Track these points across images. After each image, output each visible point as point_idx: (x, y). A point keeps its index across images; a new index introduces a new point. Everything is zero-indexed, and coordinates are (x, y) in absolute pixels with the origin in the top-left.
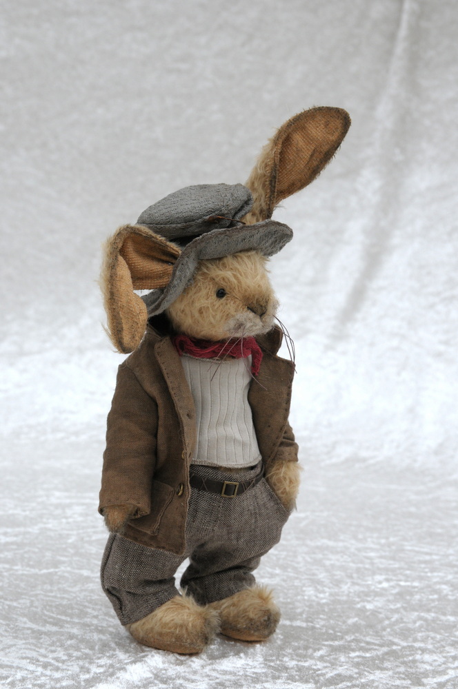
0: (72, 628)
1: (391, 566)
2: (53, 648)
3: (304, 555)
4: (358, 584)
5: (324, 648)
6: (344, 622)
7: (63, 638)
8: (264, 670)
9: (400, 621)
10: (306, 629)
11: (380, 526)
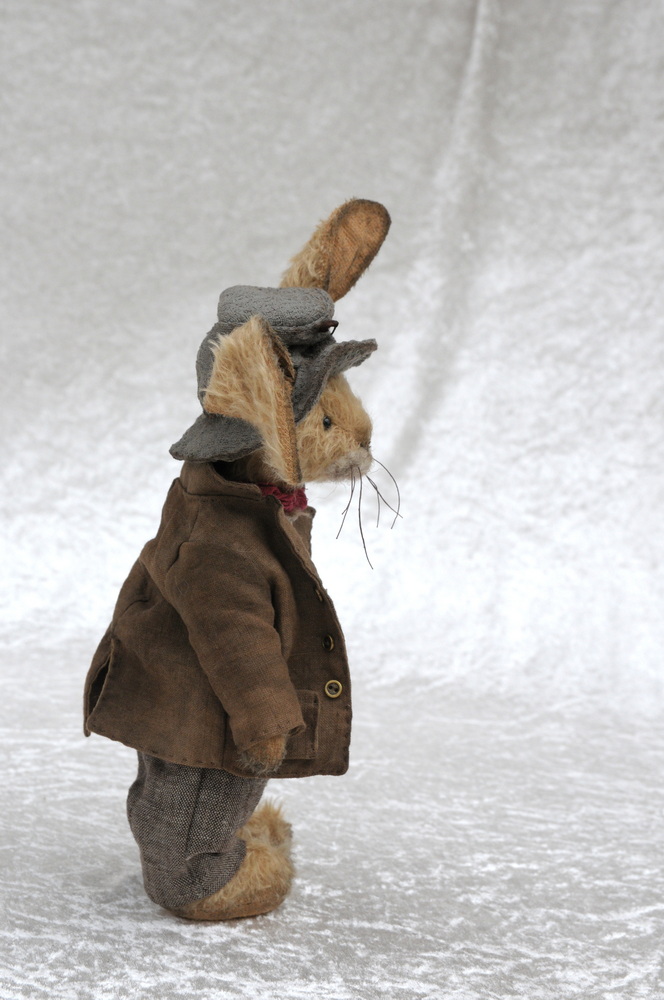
0: (54, 934)
1: (494, 840)
2: (31, 965)
3: (368, 824)
4: (453, 867)
5: (425, 961)
6: (446, 923)
7: (43, 948)
8: (348, 996)
9: (523, 921)
10: (394, 934)
11: (466, 780)
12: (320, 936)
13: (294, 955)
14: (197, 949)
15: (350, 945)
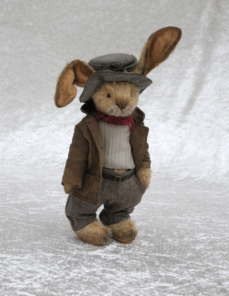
0: (62, 255)
1: (207, 229)
2: (53, 264)
3: (167, 223)
4: (192, 237)
5: (177, 267)
6: (186, 255)
7: (57, 259)
8: (150, 277)
9: (211, 255)
10: (169, 258)
11: (201, 210)
12: (145, 258)
13: (135, 264)
14: (105, 261)
15: (154, 261)
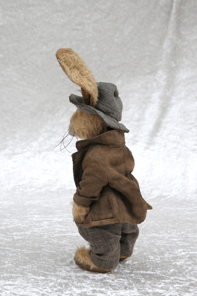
0: (51, 277)
1: (184, 245)
2: (44, 287)
3: (146, 241)
4: (172, 254)
5: (162, 283)
6: (169, 271)
7: (48, 282)
8: (139, 294)
9: (192, 270)
10: (153, 275)
11: (176, 226)
12: (130, 276)
13: (122, 282)
14: (93, 281)
15: (140, 278)
